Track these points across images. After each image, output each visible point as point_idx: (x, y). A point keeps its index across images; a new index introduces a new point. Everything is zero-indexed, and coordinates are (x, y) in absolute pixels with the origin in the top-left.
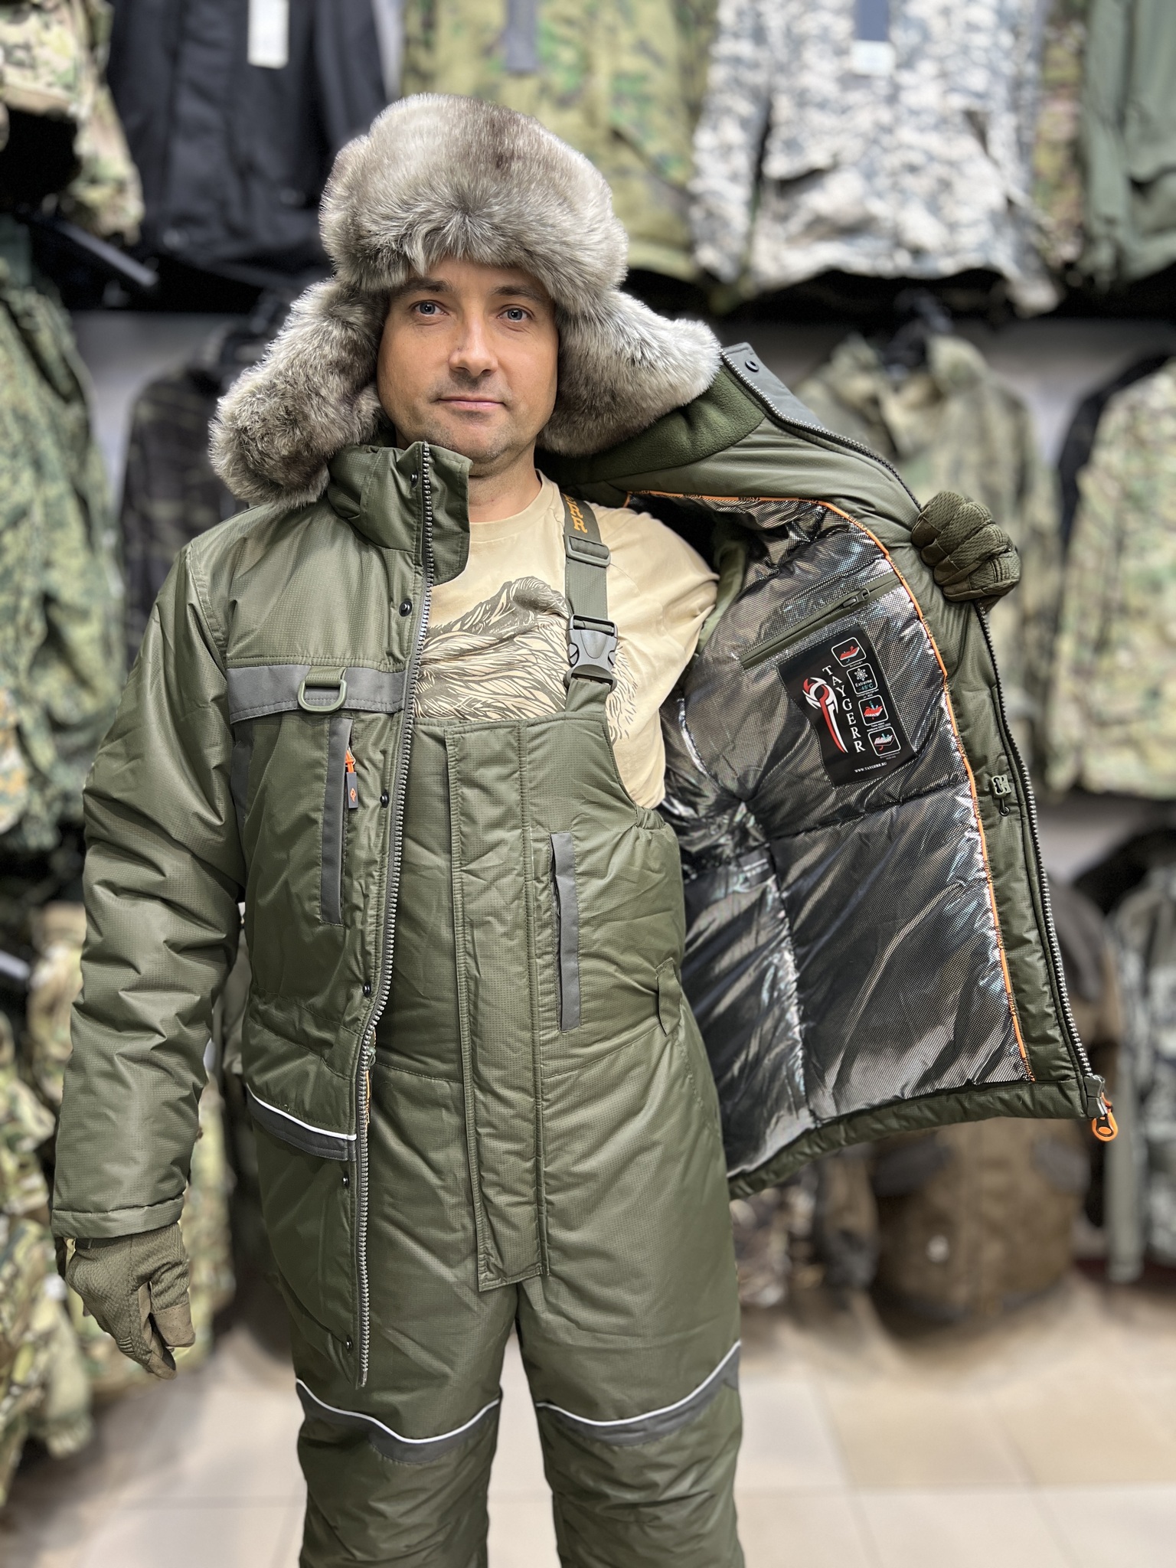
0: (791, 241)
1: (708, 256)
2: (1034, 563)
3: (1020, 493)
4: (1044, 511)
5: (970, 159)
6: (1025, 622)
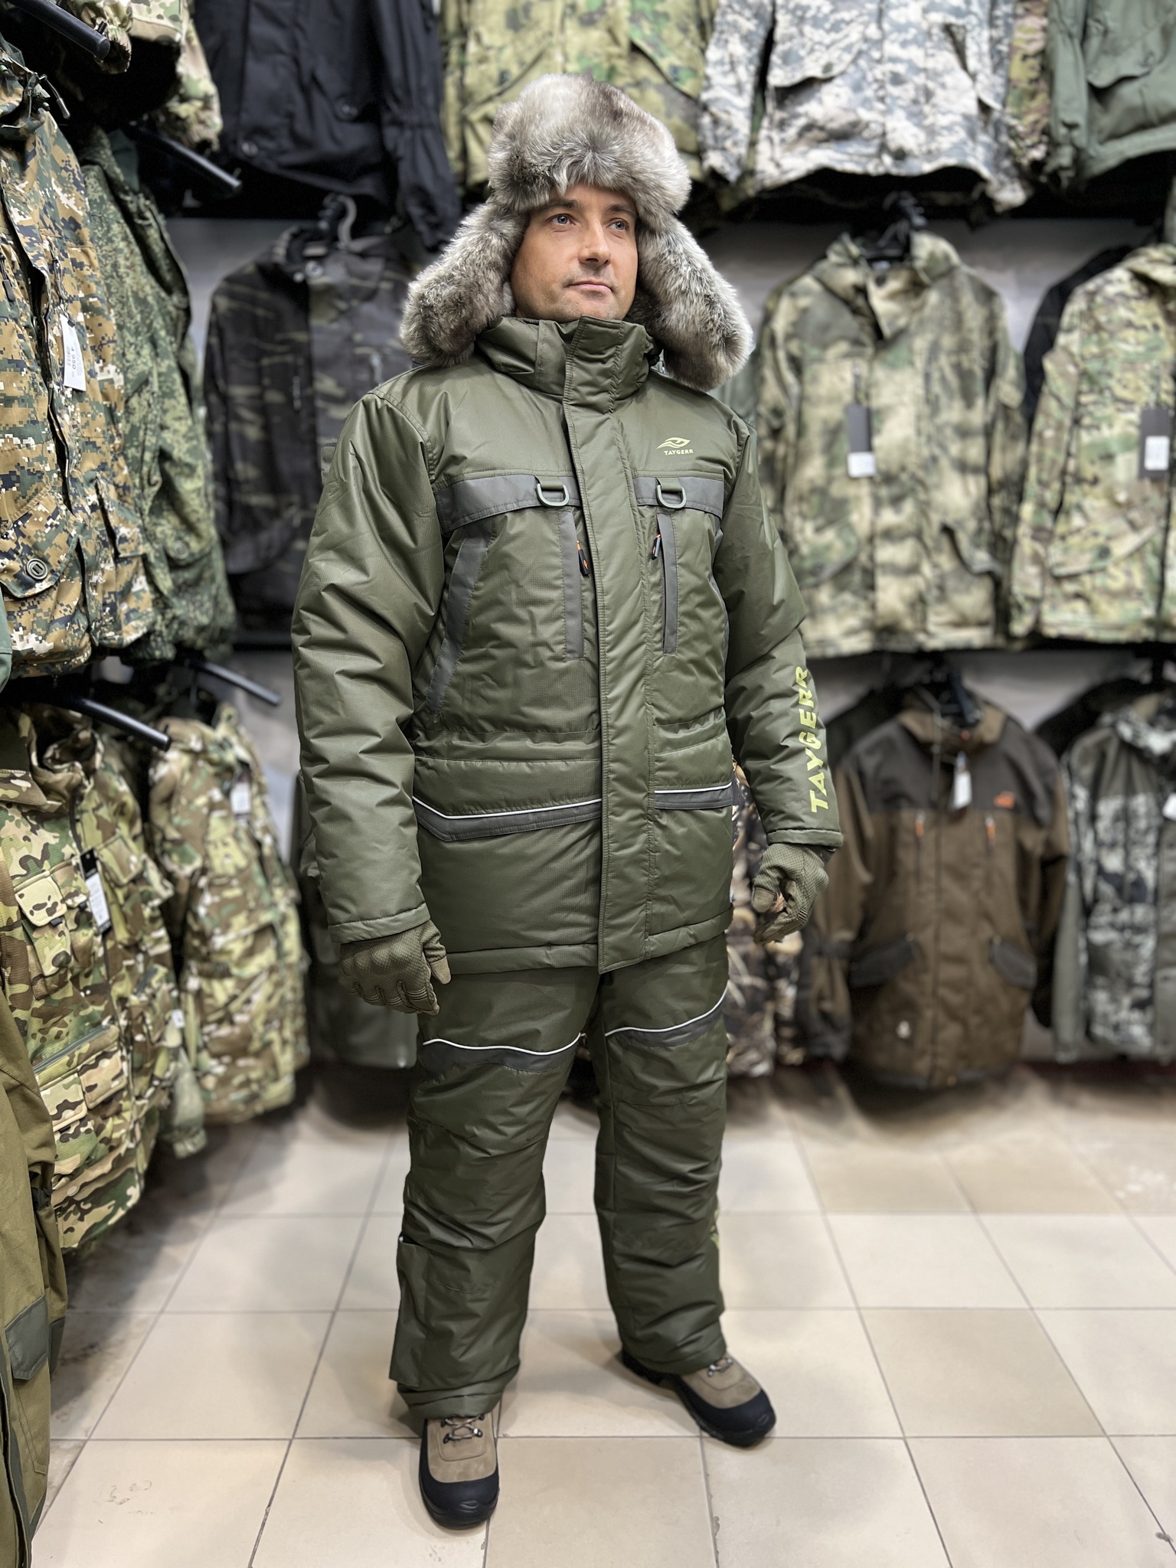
0: (789, 146)
2: (999, 438)
3: (991, 374)
4: (1009, 390)
5: (948, 71)
6: (990, 491)
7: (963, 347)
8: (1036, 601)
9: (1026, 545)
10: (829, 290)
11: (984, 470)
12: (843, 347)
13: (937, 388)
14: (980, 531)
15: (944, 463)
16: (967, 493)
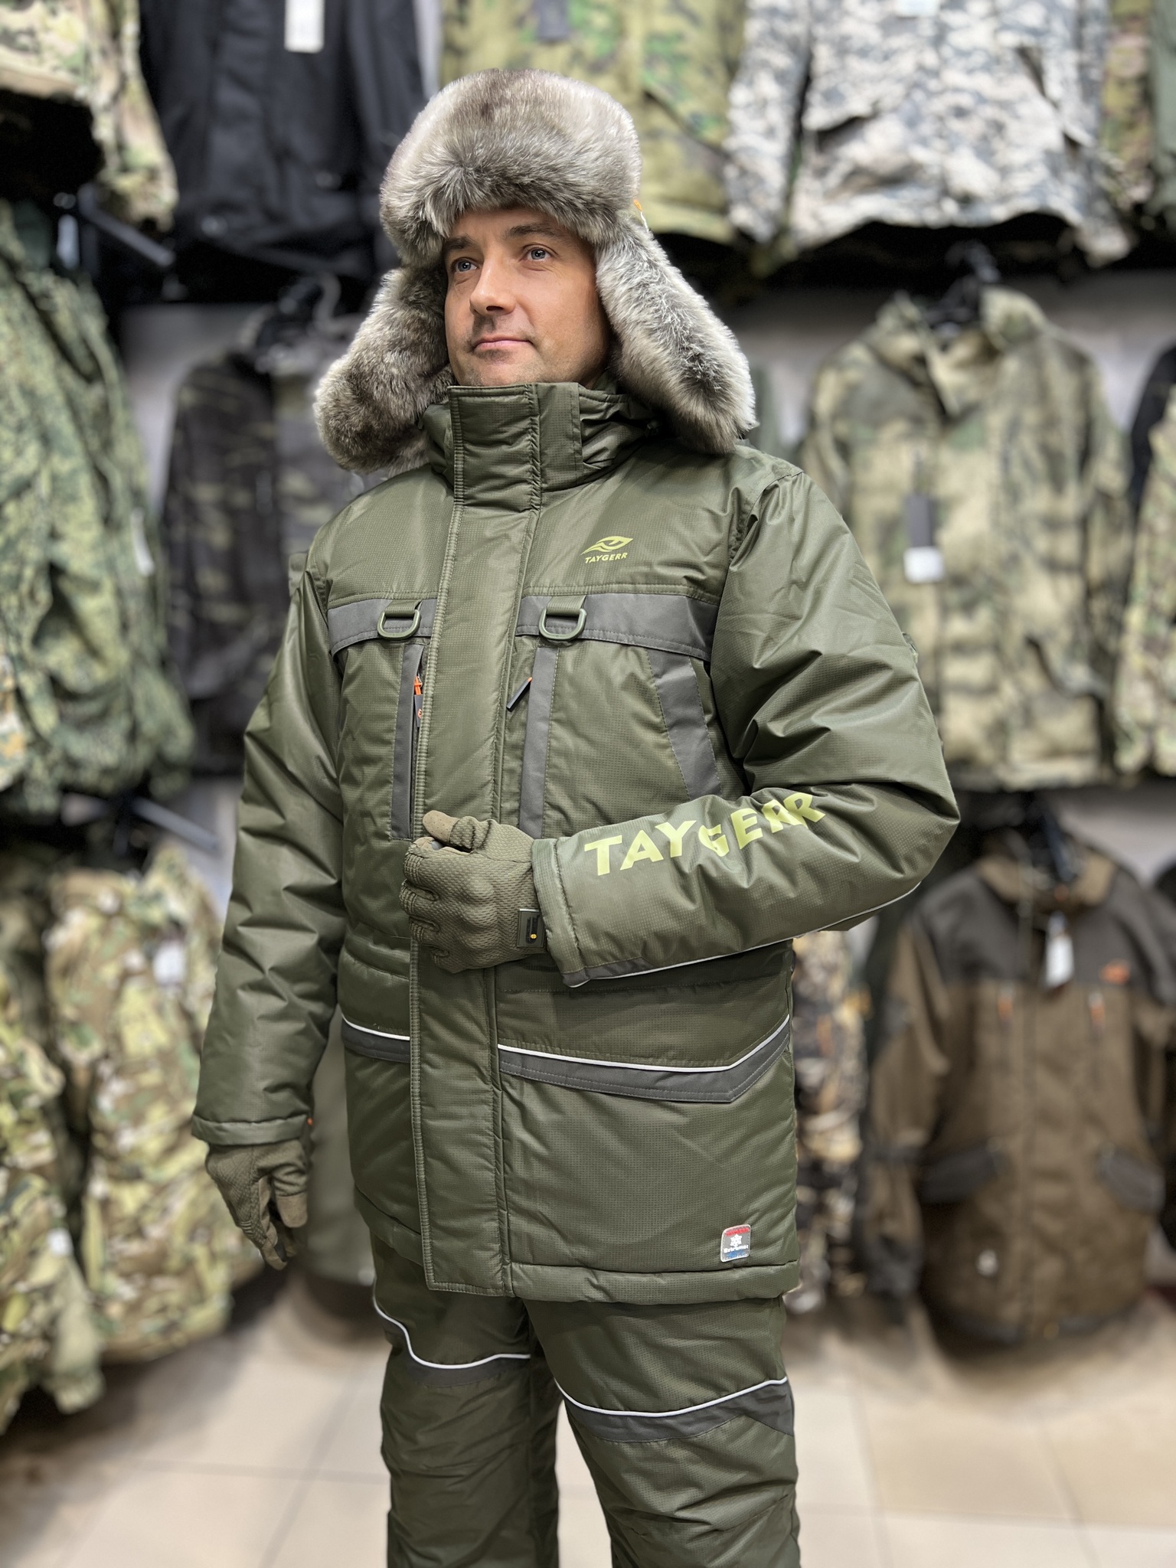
0: (830, 196)
1: (742, 216)
2: (1098, 528)
3: (1086, 454)
4: (1110, 472)
5: (1023, 99)
6: (1089, 593)
7: (1050, 423)
8: (1150, 729)
9: (1135, 659)
10: (884, 362)
11: (1079, 568)
12: (899, 427)
13: (1017, 472)
14: (1075, 643)
15: (1029, 563)
16: (1057, 594)
